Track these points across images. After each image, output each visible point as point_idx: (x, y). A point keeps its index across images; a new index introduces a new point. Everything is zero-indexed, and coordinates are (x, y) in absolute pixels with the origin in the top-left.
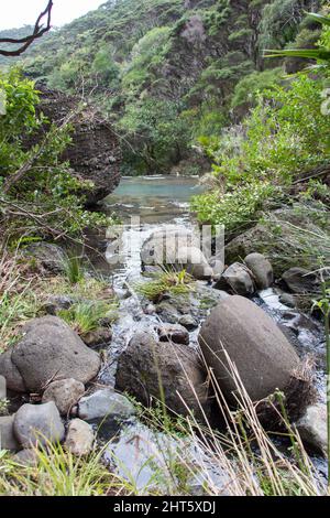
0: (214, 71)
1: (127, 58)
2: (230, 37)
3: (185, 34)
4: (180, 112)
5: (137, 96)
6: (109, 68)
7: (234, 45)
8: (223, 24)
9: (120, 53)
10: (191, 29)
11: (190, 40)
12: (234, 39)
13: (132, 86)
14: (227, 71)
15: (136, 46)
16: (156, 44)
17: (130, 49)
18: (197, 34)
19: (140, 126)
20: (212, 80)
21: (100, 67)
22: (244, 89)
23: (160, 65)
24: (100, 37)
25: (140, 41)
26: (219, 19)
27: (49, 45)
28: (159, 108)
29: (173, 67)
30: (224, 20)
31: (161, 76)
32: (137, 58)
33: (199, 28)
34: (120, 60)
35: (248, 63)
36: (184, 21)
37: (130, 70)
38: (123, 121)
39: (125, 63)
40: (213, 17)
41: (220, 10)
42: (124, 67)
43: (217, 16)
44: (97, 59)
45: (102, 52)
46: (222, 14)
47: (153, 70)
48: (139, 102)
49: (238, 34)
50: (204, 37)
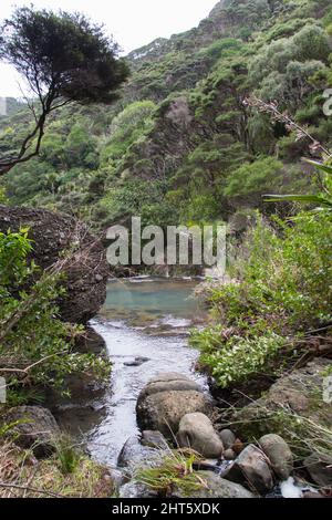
0: (201, 153)
1: (106, 132)
2: (218, 119)
3: (169, 115)
4: (165, 192)
5: (118, 175)
6: (86, 142)
7: (223, 127)
8: (209, 106)
9: (98, 126)
10: (176, 111)
11: (175, 121)
12: (222, 121)
13: (111, 161)
14: (215, 153)
15: (115, 120)
16: (137, 118)
17: (109, 123)
18: (182, 116)
19: (122, 210)
20: (200, 162)
21: (76, 141)
22: (236, 181)
23: (143, 145)
24: (77, 110)
25: (120, 115)
26: (205, 101)
27: (22, 117)
28: (142, 189)
29: (157, 146)
30: (210, 102)
31: (144, 156)
32: (116, 131)
33: (184, 109)
34: (98, 133)
35: (238, 145)
36: (169, 102)
37: (109, 144)
38: (102, 202)
39: (104, 137)
40: (199, 99)
41: (206, 92)
42: (103, 140)
43: (203, 99)
44: (73, 132)
45: (78, 125)
46: (208, 97)
47: (136, 150)
48: (120, 182)
49: (226, 116)
50: (190, 119)
